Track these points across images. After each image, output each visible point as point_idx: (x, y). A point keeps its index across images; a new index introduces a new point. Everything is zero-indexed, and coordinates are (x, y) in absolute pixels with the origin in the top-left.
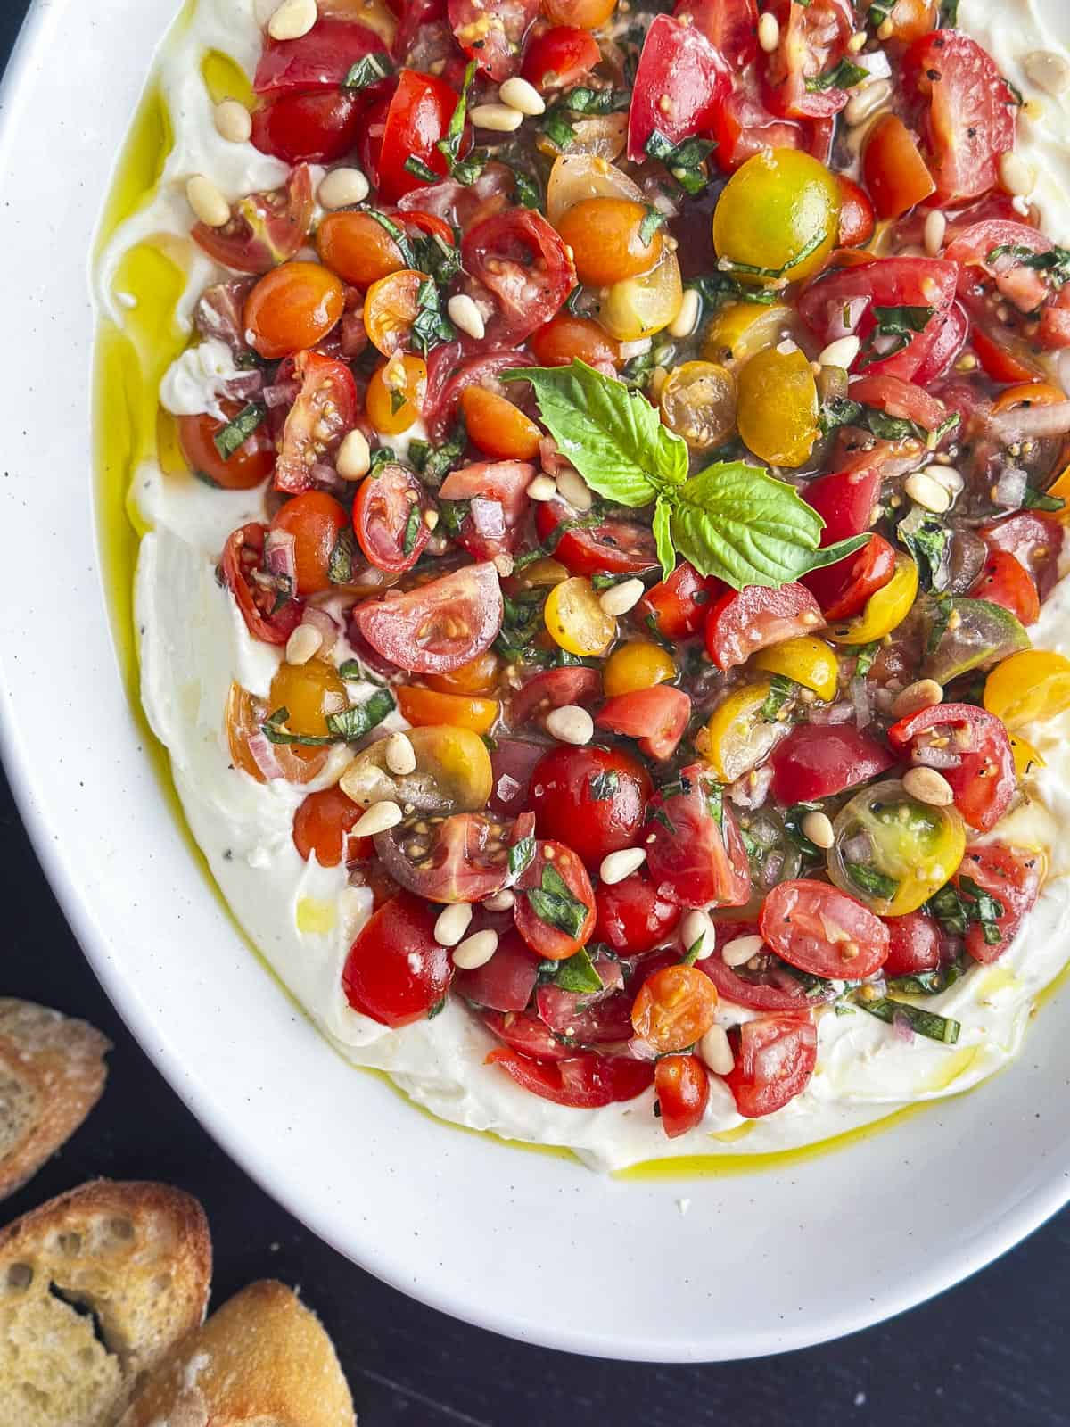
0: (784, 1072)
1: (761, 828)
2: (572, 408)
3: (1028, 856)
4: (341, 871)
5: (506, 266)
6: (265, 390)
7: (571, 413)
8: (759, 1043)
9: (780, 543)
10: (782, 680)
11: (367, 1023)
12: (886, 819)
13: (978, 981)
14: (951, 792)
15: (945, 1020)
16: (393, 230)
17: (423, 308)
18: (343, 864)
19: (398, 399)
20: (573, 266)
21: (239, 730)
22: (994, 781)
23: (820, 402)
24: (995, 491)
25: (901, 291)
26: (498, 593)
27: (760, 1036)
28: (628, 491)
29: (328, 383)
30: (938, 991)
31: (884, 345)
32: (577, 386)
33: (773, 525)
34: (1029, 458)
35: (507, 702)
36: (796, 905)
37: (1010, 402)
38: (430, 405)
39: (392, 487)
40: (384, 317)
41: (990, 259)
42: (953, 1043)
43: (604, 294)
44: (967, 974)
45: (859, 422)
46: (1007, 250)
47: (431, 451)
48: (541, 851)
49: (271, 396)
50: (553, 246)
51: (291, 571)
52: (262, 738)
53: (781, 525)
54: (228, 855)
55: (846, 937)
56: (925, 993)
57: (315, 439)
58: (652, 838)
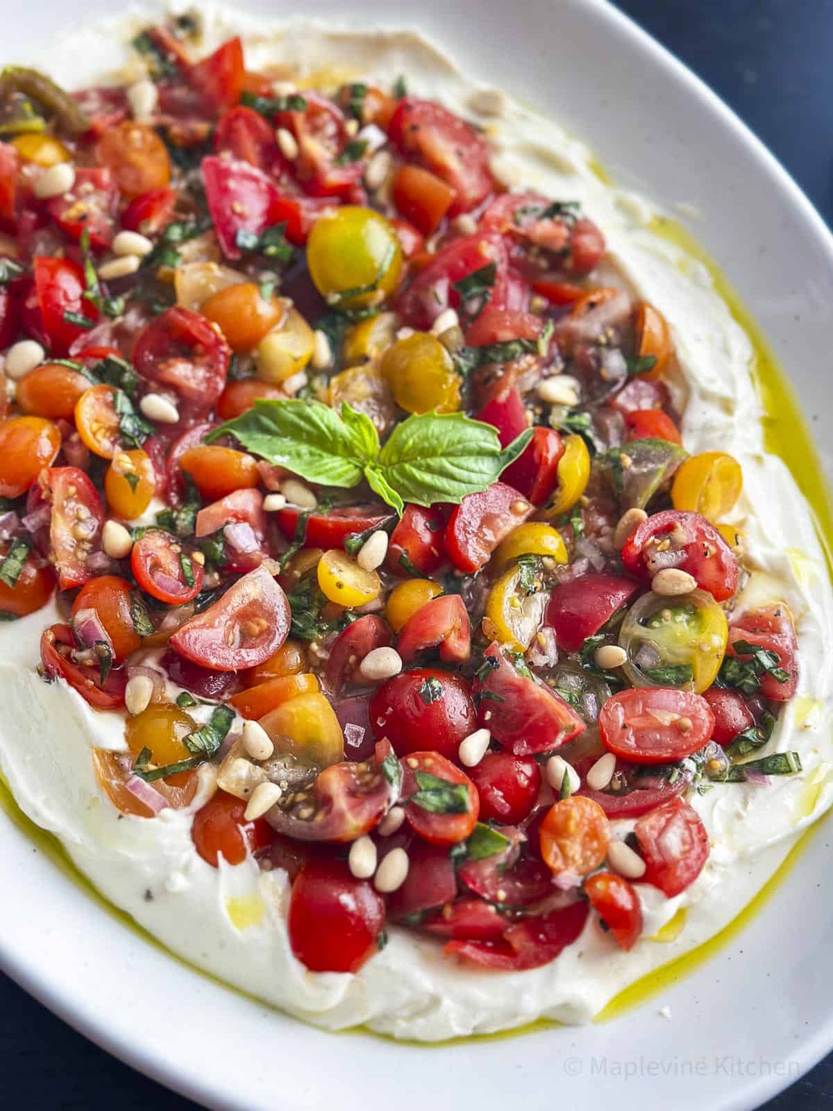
0: (687, 847)
1: (566, 679)
2: (268, 437)
3: (773, 609)
4: (250, 863)
5: (172, 361)
6: (24, 521)
7: (270, 440)
8: (655, 834)
9: (472, 459)
10: (525, 556)
11: (331, 978)
12: (656, 624)
13: (791, 716)
14: (692, 578)
15: (784, 755)
16: (75, 366)
17: (122, 414)
18: (250, 855)
19: (132, 479)
20: (223, 338)
21: (114, 782)
22: (717, 557)
23: (450, 353)
24: (604, 373)
25: (467, 263)
26: (277, 587)
27: (652, 828)
28: (340, 476)
29: (72, 489)
30: (766, 740)
31: (474, 306)
32: (266, 421)
33: (460, 446)
34: (615, 341)
35: (322, 675)
36: (625, 714)
37: (582, 307)
38: (159, 478)
39: (158, 547)
40: (95, 426)
41: (517, 223)
42: (800, 770)
43: (255, 354)
44: (780, 718)
45: (484, 361)
46: (524, 211)
47: (175, 515)
48: (407, 765)
49: (30, 523)
50: (202, 327)
51: (104, 636)
52: (137, 778)
53: (466, 444)
54: (148, 896)
55: (676, 717)
56: (757, 747)
57: (80, 541)
58: (488, 715)
